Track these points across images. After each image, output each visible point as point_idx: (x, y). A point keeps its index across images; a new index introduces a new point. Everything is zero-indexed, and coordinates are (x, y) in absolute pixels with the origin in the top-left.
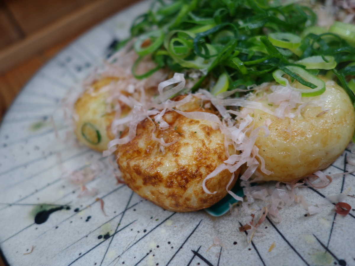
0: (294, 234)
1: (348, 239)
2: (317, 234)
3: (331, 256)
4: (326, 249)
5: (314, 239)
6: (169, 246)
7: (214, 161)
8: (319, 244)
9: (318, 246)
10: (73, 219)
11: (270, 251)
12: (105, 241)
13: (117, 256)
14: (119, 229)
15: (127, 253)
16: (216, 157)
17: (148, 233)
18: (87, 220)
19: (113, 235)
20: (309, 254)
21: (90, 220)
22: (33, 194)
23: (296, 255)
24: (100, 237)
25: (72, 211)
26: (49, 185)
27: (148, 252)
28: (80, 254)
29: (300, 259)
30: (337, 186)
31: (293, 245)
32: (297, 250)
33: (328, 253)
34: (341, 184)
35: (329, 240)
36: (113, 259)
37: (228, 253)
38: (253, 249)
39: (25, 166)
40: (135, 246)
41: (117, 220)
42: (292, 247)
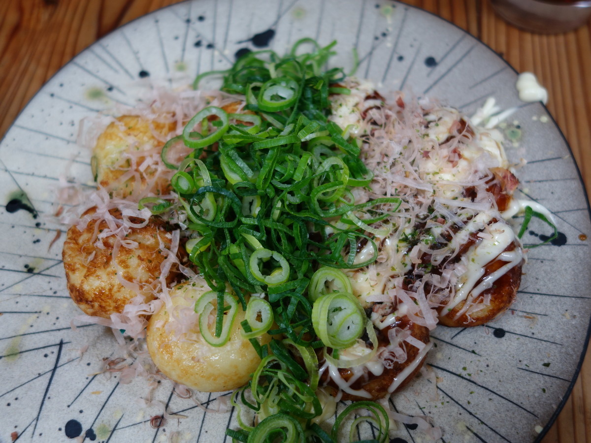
0: (118, 400)
1: (131, 439)
2: (126, 417)
3: (109, 436)
4: (114, 430)
5: (119, 418)
6: (54, 320)
7: (110, 306)
8: (115, 423)
9: (113, 424)
10: (28, 231)
11: (93, 393)
12: (25, 274)
13: (20, 293)
14: (43, 273)
15: (26, 298)
16: (113, 305)
17: (55, 297)
18: (35, 242)
19: (35, 274)
20: (103, 421)
21: (37, 244)
22: (28, 174)
23: (97, 414)
24: (26, 266)
25: (35, 221)
26: (45, 177)
27: (38, 311)
28: (3, 267)
29: (95, 417)
30: (186, 405)
31: (106, 406)
32: (103, 411)
33: (110, 433)
34: (190, 407)
35: (123, 428)
36: (15, 293)
37: (76, 366)
38: (88, 381)
39: (48, 136)
40: (36, 298)
41: (51, 263)
42: (104, 406)
